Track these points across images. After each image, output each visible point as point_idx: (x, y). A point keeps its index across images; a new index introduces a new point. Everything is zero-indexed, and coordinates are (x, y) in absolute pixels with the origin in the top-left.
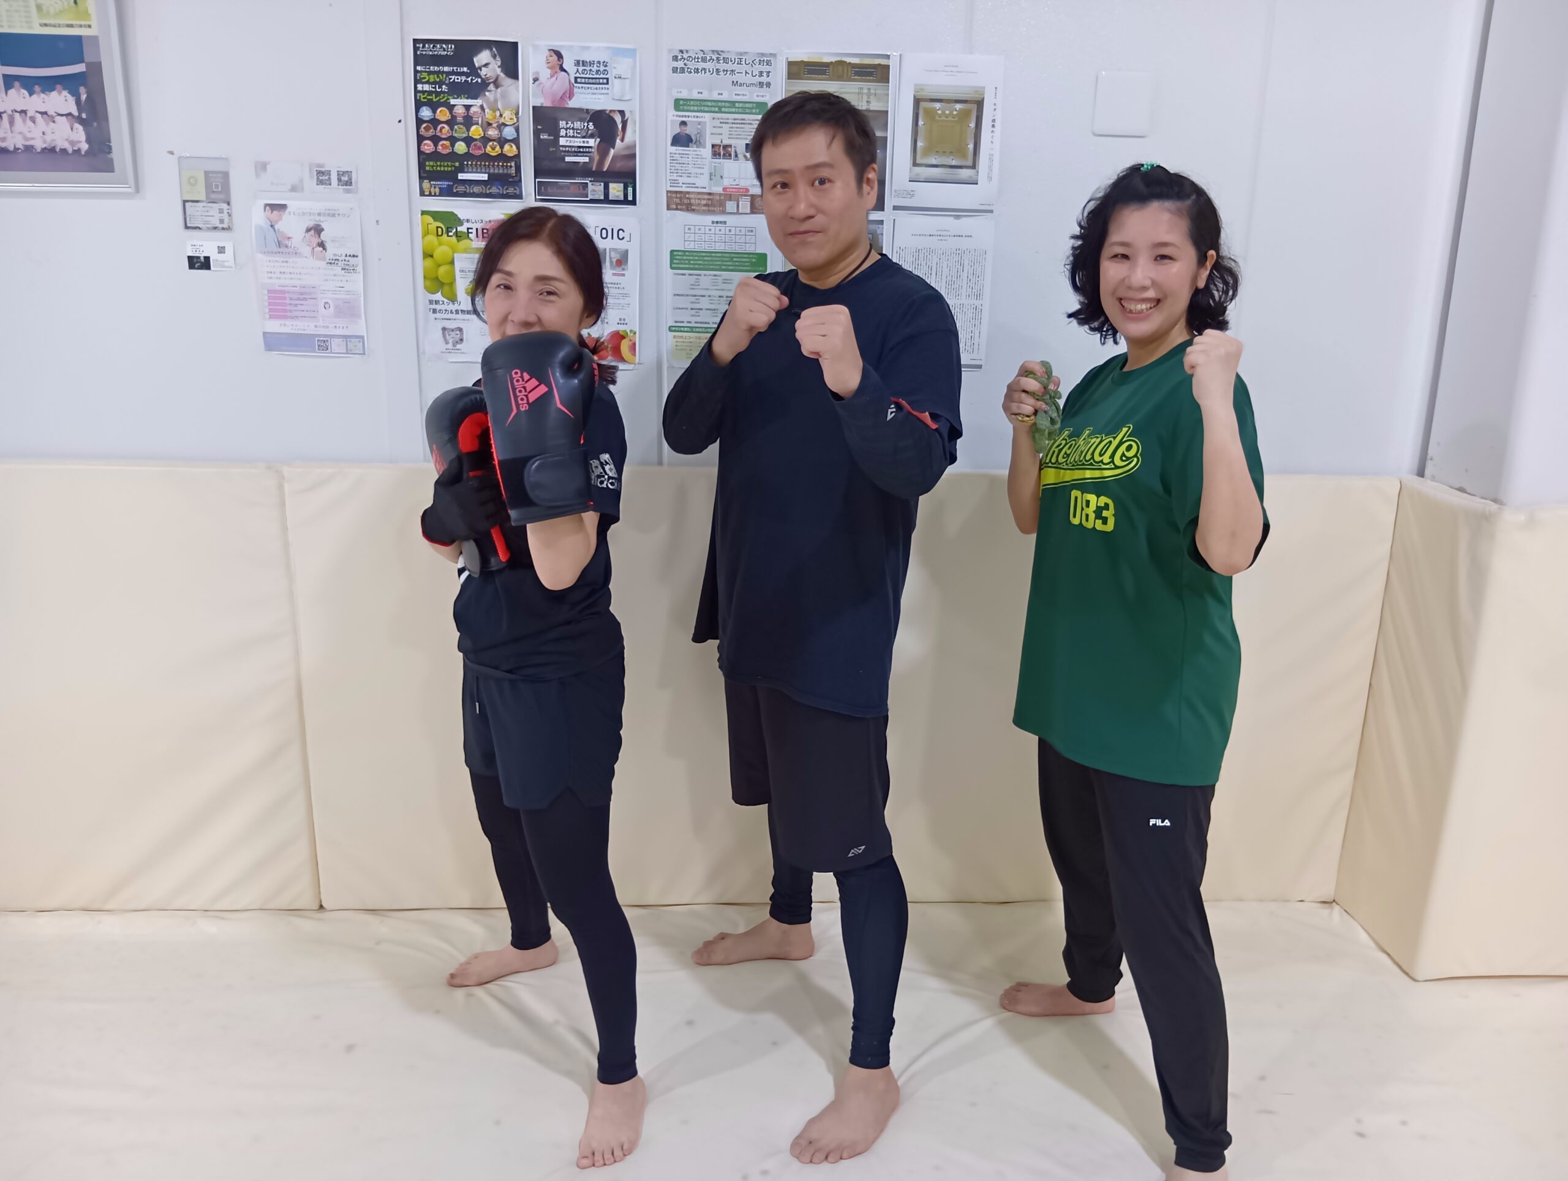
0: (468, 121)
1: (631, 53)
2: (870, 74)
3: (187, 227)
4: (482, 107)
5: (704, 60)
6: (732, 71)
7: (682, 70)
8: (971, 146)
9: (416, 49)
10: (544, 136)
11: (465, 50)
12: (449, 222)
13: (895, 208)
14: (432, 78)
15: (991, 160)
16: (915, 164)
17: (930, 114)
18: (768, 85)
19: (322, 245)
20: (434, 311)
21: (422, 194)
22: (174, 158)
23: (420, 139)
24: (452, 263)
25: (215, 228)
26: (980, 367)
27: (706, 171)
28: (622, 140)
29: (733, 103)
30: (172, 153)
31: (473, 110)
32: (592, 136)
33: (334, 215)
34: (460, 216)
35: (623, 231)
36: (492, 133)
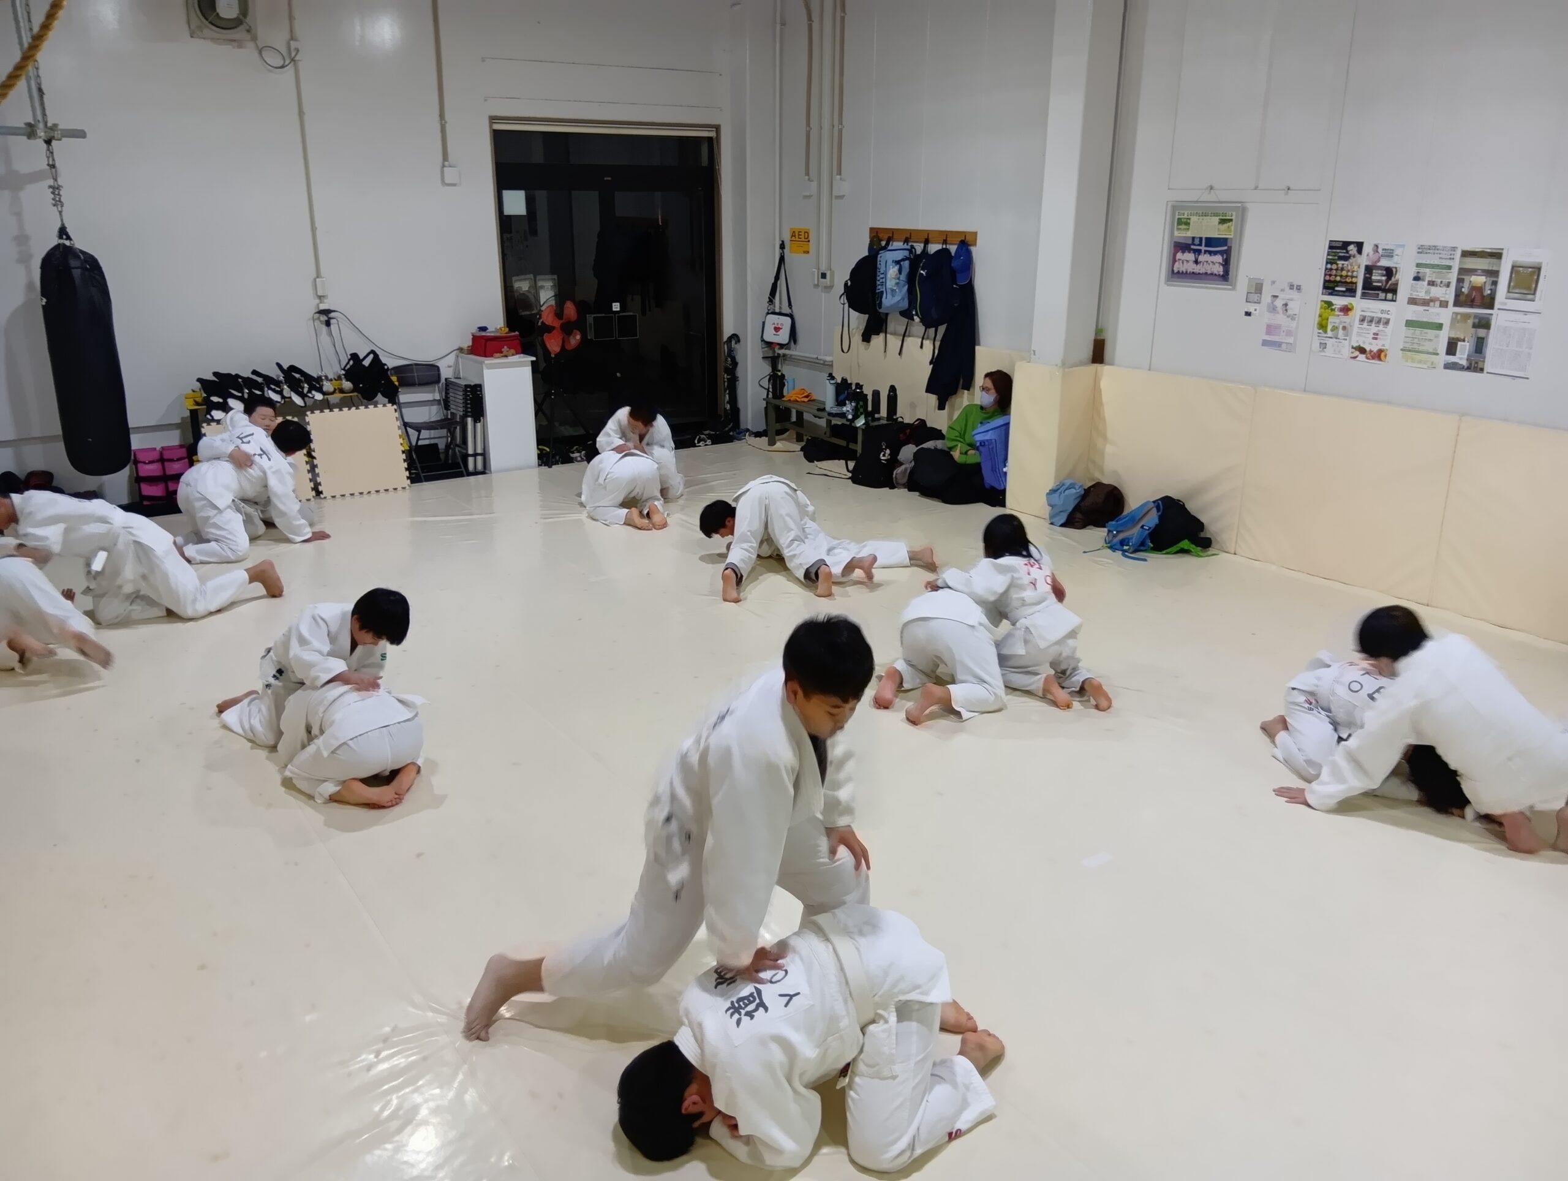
0: (1342, 269)
1: (1403, 246)
2: (1493, 256)
3: (1247, 301)
4: (1348, 265)
5: (1429, 249)
6: (1440, 254)
7: (1421, 253)
8: (1534, 286)
9: (1330, 244)
10: (1368, 276)
11: (1346, 245)
12: (1329, 304)
13: (1499, 309)
14: (1333, 254)
15: (1542, 291)
16: (1509, 292)
17: (1518, 272)
18: (1453, 259)
19: (1286, 310)
20: (1319, 336)
21: (1323, 294)
22: (1247, 279)
23: (1325, 275)
24: (1327, 319)
25: (1255, 302)
26: (1527, 378)
27: (1424, 291)
28: (1395, 277)
29: (1438, 265)
30: (1247, 276)
31: (1345, 265)
32: (1384, 276)
33: (1292, 300)
34: (1334, 303)
35: (1389, 311)
36: (1350, 274)
